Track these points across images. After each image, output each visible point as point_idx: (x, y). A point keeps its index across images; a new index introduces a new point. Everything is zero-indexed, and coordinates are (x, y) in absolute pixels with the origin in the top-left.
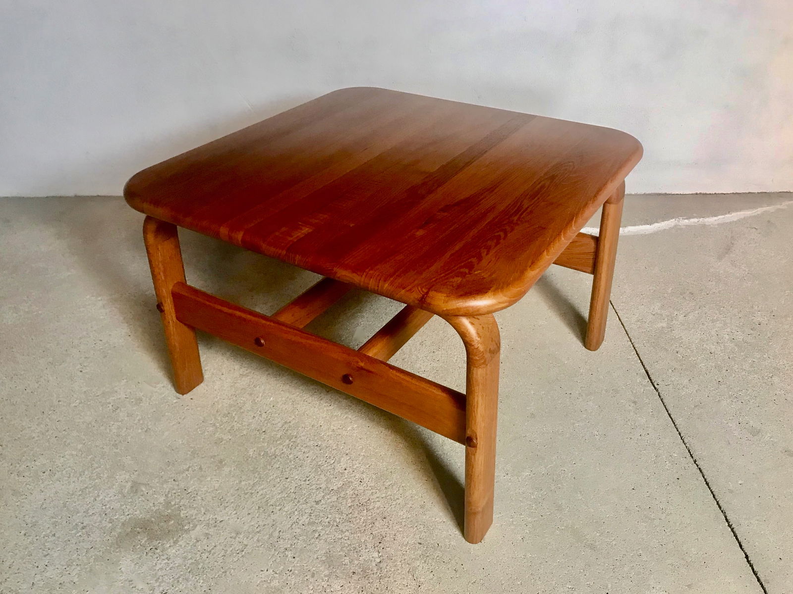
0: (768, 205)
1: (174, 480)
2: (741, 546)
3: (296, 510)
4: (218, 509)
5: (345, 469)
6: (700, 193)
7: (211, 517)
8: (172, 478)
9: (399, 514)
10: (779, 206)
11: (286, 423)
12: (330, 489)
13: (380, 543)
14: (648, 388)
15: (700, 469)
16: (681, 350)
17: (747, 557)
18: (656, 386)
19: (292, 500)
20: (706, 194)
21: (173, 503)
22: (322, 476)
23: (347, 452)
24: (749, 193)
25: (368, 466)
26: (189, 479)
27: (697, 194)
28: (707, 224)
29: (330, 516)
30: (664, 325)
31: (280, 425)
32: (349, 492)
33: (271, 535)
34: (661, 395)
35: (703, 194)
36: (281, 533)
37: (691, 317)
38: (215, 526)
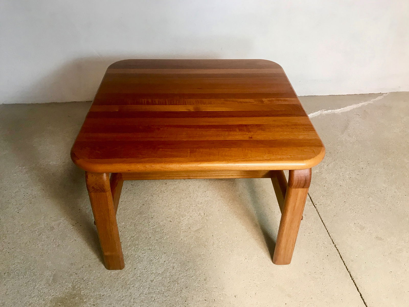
0: (365, 101)
1: (76, 274)
2: (358, 290)
3: (141, 286)
4: (101, 289)
5: (165, 262)
6: (332, 95)
7: (97, 293)
8: (75, 273)
9: (194, 285)
10: (369, 102)
11: (132, 237)
12: (158, 273)
13: (185, 301)
14: (311, 207)
15: (337, 249)
16: (326, 185)
17: (361, 295)
18: (315, 205)
19: (139, 281)
20: (334, 95)
21: (76, 287)
22: (153, 266)
23: (165, 252)
24: (355, 94)
25: (176, 259)
26: (84, 272)
27: (330, 95)
28: (336, 113)
29: (159, 288)
30: (318, 171)
31: (129, 238)
32: (168, 274)
33: (130, 301)
34: (318, 210)
35: (333, 95)
36: (135, 300)
37: (330, 166)
38: (100, 299)
